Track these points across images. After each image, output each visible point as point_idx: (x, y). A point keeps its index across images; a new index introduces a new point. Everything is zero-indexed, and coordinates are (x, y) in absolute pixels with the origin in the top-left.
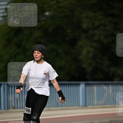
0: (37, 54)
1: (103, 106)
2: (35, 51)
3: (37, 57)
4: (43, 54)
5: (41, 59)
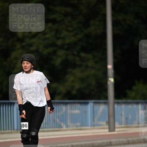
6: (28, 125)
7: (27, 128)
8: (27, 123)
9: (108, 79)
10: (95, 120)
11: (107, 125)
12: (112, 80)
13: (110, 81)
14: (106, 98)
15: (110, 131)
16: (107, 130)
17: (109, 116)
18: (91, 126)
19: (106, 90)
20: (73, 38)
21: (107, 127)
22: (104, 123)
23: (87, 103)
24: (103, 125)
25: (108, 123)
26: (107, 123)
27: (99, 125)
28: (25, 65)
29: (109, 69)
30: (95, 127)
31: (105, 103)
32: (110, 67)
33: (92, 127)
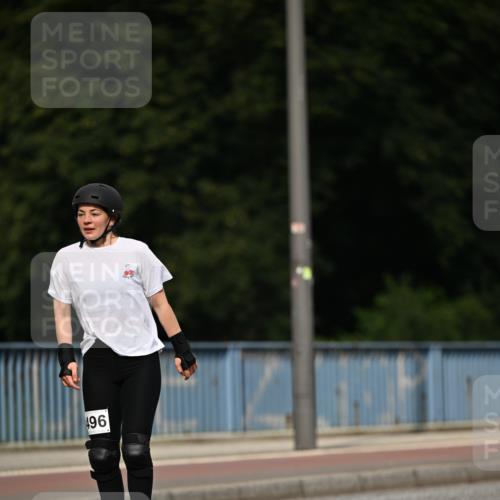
0: (91, 218)
1: (69, 442)
2: (83, 208)
3: (91, 226)
4: (111, 216)
5: (106, 232)
6: (107, 419)
7: (107, 429)
8: (105, 413)
9: (294, 269)
10: (250, 409)
11: (287, 427)
12: (306, 273)
13: (301, 276)
14: (286, 334)
15: (298, 447)
16: (290, 444)
17: (296, 397)
18: (234, 430)
19: (286, 307)
20: (172, 131)
21: (290, 432)
22: (281, 420)
23: (222, 352)
24: (278, 428)
25: (294, 420)
26: (288, 418)
27: (263, 427)
28: (87, 218)
29: (297, 235)
30: (250, 434)
31: (281, 352)
32: (299, 228)
33: (239, 434)
